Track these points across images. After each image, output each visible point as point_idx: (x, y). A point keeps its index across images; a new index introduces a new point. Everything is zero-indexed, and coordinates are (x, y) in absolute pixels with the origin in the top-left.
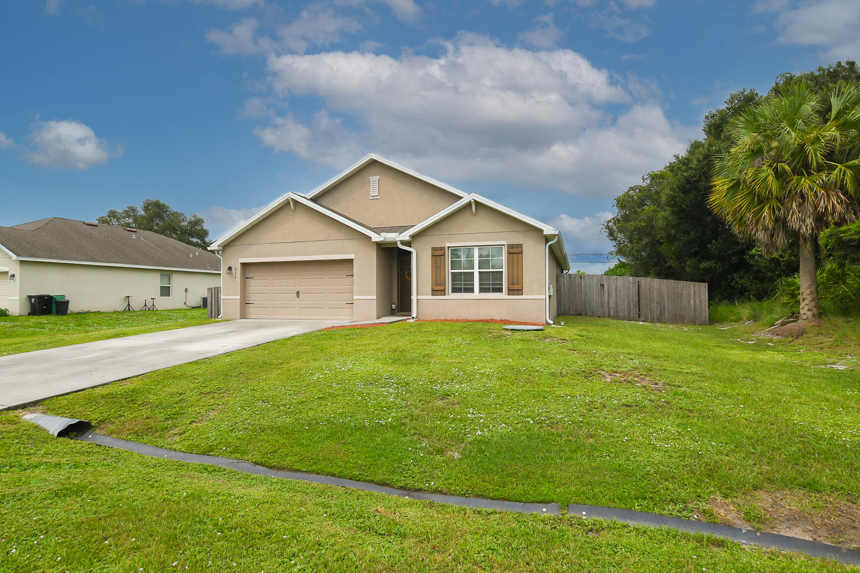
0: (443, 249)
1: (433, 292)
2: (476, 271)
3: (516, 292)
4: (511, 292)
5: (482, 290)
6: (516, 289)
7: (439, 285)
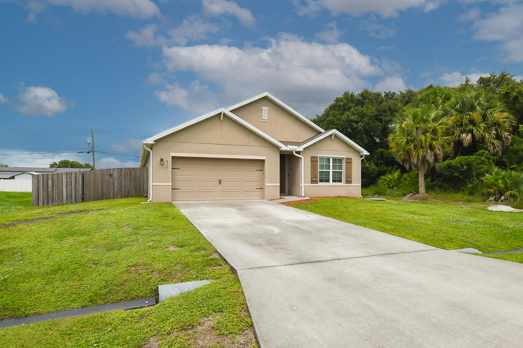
0: (316, 157)
1: (312, 181)
2: (331, 170)
3: (349, 182)
4: (347, 182)
5: (334, 181)
6: (349, 181)
7: (314, 178)
